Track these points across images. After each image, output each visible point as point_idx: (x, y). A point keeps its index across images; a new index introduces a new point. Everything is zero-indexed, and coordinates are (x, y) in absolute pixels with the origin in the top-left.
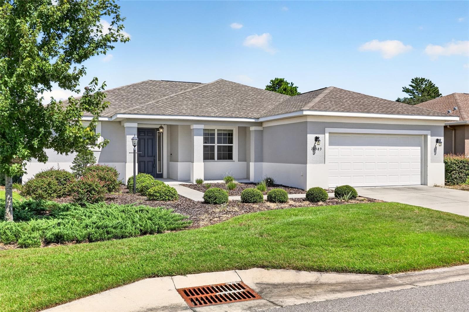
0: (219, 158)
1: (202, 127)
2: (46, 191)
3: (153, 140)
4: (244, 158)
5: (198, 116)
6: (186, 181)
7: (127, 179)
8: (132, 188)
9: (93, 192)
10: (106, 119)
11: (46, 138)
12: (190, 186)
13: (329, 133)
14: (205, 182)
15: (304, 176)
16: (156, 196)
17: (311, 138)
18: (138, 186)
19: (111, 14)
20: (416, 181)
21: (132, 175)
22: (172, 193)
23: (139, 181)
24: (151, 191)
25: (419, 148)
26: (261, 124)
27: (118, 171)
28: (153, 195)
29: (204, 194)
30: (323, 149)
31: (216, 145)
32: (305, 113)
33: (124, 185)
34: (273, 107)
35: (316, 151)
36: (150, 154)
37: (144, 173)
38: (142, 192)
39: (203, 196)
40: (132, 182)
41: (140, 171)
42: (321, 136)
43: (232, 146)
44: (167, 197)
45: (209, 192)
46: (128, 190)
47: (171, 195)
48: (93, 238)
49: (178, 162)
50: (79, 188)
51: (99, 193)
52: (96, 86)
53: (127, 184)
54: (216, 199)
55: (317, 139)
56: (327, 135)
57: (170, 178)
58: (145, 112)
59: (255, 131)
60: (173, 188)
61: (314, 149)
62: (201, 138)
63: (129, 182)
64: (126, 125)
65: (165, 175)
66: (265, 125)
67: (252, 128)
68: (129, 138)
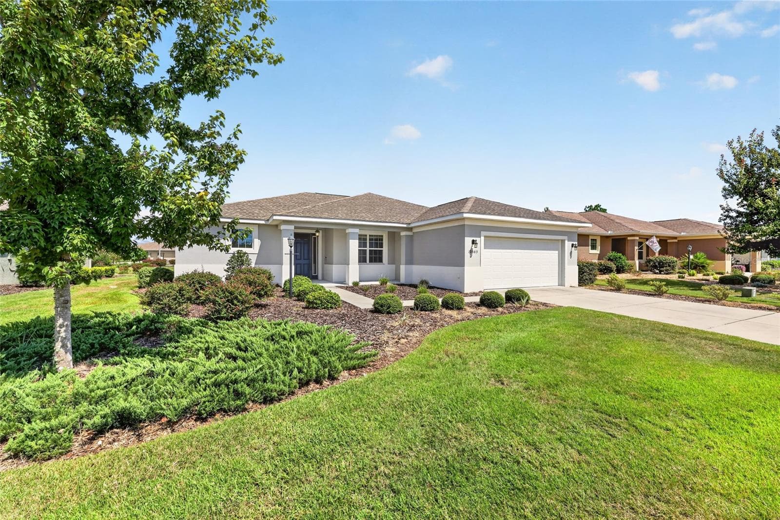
0: (371, 261)
1: (357, 231)
2: (175, 299)
3: (309, 243)
4: (393, 260)
5: (354, 220)
6: (342, 282)
7: (283, 282)
8: (288, 292)
9: (235, 302)
10: (263, 222)
11: (126, 216)
12: (347, 288)
13: (485, 237)
14: (361, 284)
15: (461, 278)
16: (316, 304)
17: (468, 241)
18: (295, 290)
19: (251, 10)
20: (554, 282)
21: (288, 277)
22: (335, 300)
23: (295, 284)
24: (310, 297)
25: (557, 252)
26: (410, 229)
27: (273, 273)
28: (312, 303)
29: (373, 301)
30: (479, 252)
31: (368, 249)
32: (465, 215)
33: (281, 287)
34: (419, 215)
35: (473, 254)
36: (306, 257)
37: (300, 275)
38: (300, 297)
39: (373, 303)
40: (288, 285)
41: (296, 274)
42: (478, 239)
43: (382, 250)
44: (330, 305)
45: (380, 299)
46: (283, 294)
47: (332, 302)
48: (203, 412)
49: (332, 264)
50: (216, 296)
51: (243, 303)
52: (222, 127)
53: (283, 287)
54: (389, 307)
55: (474, 242)
56: (483, 238)
57: (325, 279)
58: (302, 215)
59: (406, 235)
60: (335, 294)
61: (471, 252)
62: (357, 241)
63: (285, 284)
64: (283, 227)
65: (320, 277)
66: (415, 230)
67: (403, 234)
68: (285, 241)
